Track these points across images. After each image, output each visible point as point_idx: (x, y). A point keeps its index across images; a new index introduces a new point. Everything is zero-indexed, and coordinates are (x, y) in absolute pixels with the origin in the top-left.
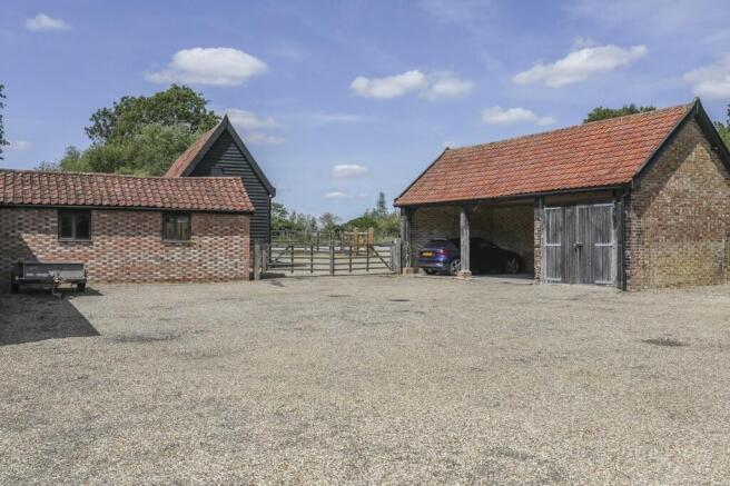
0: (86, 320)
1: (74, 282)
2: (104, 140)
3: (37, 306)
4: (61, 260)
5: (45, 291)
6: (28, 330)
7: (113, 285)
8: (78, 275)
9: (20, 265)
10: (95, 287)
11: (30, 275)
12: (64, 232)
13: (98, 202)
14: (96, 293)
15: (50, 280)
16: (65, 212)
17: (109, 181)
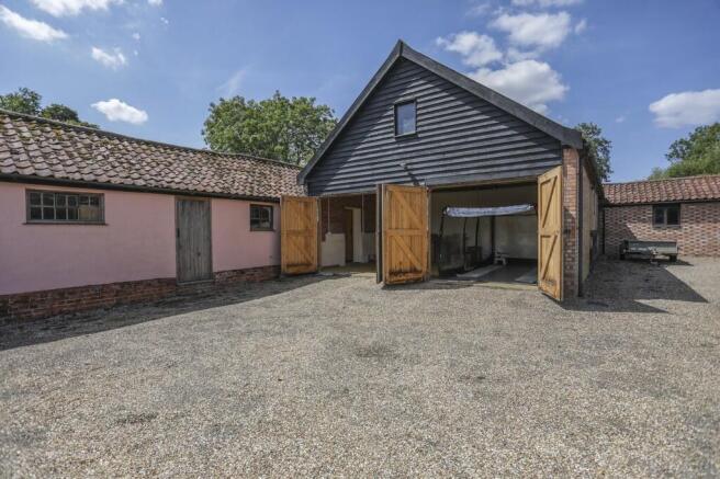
0: (687, 286)
1: (666, 255)
2: (680, 160)
3: (642, 271)
4: (656, 240)
5: (646, 260)
6: (638, 288)
7: (702, 259)
8: (672, 250)
9: (626, 242)
10: (684, 259)
11: (634, 249)
12: (658, 221)
13: (687, 198)
14: (687, 264)
15: (650, 253)
16: (658, 207)
17: (696, 181)
